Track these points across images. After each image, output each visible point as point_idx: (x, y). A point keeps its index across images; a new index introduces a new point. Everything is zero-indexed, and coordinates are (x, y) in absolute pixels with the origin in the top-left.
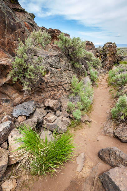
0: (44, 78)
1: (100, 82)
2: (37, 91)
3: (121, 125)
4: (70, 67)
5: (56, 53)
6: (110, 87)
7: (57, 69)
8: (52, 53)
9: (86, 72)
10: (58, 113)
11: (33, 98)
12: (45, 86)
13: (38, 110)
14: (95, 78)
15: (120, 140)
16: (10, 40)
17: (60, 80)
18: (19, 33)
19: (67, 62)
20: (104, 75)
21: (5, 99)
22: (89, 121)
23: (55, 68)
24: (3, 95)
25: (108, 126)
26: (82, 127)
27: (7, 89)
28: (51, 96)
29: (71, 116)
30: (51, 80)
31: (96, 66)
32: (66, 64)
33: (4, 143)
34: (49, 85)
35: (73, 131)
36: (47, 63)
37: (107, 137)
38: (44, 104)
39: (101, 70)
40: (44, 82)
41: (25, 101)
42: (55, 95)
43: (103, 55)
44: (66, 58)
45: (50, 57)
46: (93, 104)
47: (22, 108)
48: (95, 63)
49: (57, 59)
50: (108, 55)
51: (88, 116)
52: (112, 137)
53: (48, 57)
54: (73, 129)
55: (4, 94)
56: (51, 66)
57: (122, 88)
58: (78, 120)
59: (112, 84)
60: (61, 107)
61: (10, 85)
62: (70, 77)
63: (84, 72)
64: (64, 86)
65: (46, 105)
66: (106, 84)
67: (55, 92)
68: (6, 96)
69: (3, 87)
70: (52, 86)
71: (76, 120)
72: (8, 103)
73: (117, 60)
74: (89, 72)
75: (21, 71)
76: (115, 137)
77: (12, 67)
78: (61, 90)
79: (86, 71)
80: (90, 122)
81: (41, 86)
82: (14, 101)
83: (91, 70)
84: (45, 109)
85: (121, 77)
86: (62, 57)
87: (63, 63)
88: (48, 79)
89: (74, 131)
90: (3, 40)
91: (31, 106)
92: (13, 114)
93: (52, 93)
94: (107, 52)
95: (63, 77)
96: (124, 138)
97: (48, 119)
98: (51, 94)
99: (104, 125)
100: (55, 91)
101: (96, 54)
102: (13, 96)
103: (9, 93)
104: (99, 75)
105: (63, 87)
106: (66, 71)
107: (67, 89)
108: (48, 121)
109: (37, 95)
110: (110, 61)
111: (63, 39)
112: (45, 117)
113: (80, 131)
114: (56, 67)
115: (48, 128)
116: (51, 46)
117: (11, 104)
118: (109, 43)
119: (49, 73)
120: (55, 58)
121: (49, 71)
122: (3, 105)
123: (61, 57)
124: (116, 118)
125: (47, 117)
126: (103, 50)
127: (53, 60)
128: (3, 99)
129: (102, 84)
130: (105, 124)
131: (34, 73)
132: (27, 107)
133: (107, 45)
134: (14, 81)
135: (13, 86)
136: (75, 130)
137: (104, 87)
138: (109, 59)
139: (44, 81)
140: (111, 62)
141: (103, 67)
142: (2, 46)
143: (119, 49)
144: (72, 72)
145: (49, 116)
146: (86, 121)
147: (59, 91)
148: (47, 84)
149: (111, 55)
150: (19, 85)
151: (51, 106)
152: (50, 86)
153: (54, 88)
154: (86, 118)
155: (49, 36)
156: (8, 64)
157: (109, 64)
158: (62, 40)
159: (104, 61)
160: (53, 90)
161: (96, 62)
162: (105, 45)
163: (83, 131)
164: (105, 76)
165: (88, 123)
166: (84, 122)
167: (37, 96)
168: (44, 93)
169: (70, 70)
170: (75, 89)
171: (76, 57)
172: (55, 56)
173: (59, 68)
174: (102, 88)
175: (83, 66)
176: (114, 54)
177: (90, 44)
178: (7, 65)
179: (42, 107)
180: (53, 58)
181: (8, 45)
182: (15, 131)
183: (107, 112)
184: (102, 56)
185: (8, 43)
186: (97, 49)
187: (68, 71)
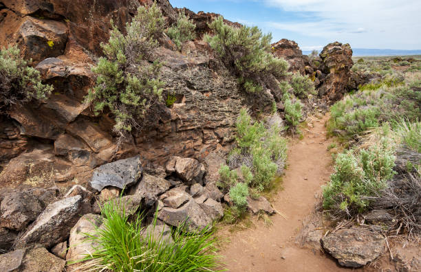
0: (170, 110)
1: (310, 128)
2: (153, 137)
3: (341, 225)
4: (236, 90)
5: (203, 59)
6: (330, 139)
7: (203, 93)
8: (193, 60)
9: (275, 104)
10: (196, 187)
11: (142, 153)
12: (170, 127)
13: (148, 178)
14: (297, 119)
15: (336, 261)
16: (101, 27)
17: (210, 118)
18: (123, 15)
19: (228, 80)
20: (320, 115)
21: (80, 149)
22: (267, 213)
23: (197, 89)
24: (76, 141)
25: (311, 227)
26: (249, 225)
27: (84, 129)
28: (187, 152)
29: (226, 198)
30: (186, 116)
31: (302, 93)
32: (225, 84)
33: (61, 244)
34: (182, 127)
35: (227, 232)
36: (179, 79)
37: (306, 251)
38: (165, 167)
39: (315, 104)
40: (168, 119)
41: (124, 156)
42: (195, 150)
43: (321, 70)
44: (227, 71)
45: (190, 66)
46: (284, 174)
47: (112, 172)
48: (301, 87)
49: (204, 72)
50: (332, 71)
51: (268, 200)
52: (318, 253)
53: (184, 67)
54: (228, 227)
55: (78, 138)
56: (190, 86)
57: (357, 140)
58: (240, 207)
59: (335, 134)
60: (206, 177)
61: (91, 121)
62: (233, 111)
63: (270, 104)
64: (219, 131)
65: (170, 168)
66: (323, 132)
67: (197, 144)
68: (81, 144)
69: (75, 123)
70: (189, 128)
71: (236, 208)
72: (86, 158)
73: (355, 82)
74: (281, 105)
75: (113, 89)
76: (325, 252)
77: (95, 80)
78: (212, 141)
79: (274, 101)
80: (271, 215)
81: (162, 127)
82: (99, 155)
83: (288, 102)
84: (167, 178)
85: (356, 118)
86: (216, 68)
87: (218, 81)
88: (180, 113)
89: (229, 233)
90: (84, 26)
91: (131, 167)
92: (91, 182)
93: (190, 144)
94: (330, 65)
95: (217, 111)
96: (345, 256)
97: (170, 199)
98: (187, 147)
99: (305, 225)
100: (195, 141)
101: (304, 67)
102: (97, 145)
103: (88, 138)
104: (309, 113)
105: (216, 134)
106: (224, 98)
107: (226, 139)
108: (167, 204)
109: (153, 146)
110: (336, 84)
111: (220, 30)
112: (164, 195)
113: (244, 233)
114: (201, 89)
115: (165, 219)
116: (194, 45)
117: (92, 161)
118: (334, 45)
119: (184, 99)
120: (200, 70)
121: (183, 95)
122: (74, 162)
123: (213, 68)
124: (329, 208)
125: (169, 196)
126: (321, 60)
127: (194, 73)
128: (74, 148)
129: (312, 134)
130: (307, 220)
131: (139, 94)
132: (122, 168)
133: (330, 49)
134: (98, 111)
135: (98, 122)
136: (231, 231)
137: (318, 140)
138: (336, 79)
139: (169, 116)
140: (339, 87)
141: (319, 96)
142: (81, 39)
143: (361, 60)
144: (239, 101)
145: (173, 195)
146: (261, 211)
147: (207, 142)
148: (176, 124)
149: (340, 69)
150: (110, 120)
151: (180, 172)
152: (184, 129)
153: (193, 134)
154: (263, 204)
155: (192, 25)
156: (87, 75)
157: (333, 91)
158: (219, 32)
159: (321, 83)
160: (191, 138)
161: (303, 85)
162: (325, 48)
163: (252, 235)
164: (324, 117)
165: (266, 216)
166: (255, 214)
167: (152, 149)
168: (171, 143)
169: (233, 98)
170: (242, 139)
171: (247, 69)
172: (201, 65)
173: (207, 92)
174: (313, 141)
175: (268, 91)
176: (346, 69)
177: (290, 47)
178: (85, 77)
179: (160, 173)
180: (196, 69)
181: (94, 38)
182: (88, 218)
183: (316, 196)
184: (319, 72)
185: (96, 34)
186: (306, 56)
187: (229, 100)
